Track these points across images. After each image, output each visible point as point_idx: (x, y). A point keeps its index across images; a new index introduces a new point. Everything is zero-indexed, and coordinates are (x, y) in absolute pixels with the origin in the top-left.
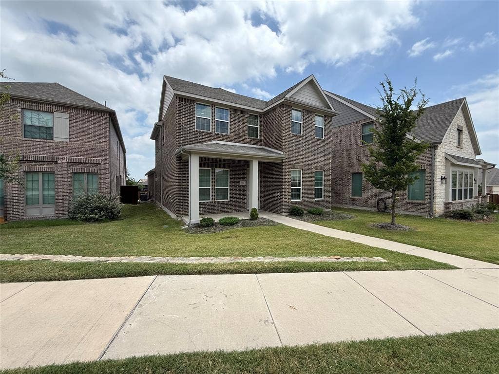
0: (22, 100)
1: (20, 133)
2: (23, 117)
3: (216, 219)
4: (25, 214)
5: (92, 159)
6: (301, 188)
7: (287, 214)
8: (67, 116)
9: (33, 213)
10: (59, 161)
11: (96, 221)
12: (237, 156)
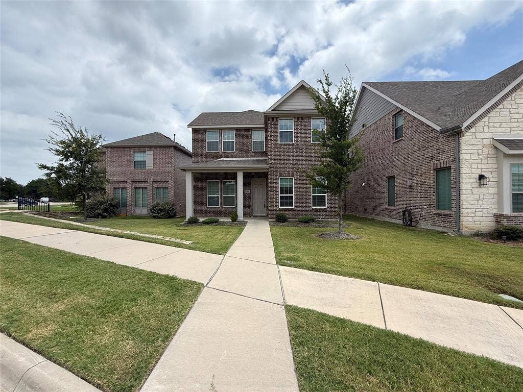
0: (133, 148)
1: (132, 166)
2: (134, 157)
3: (201, 220)
4: (135, 212)
5: (164, 178)
6: (293, 195)
7: (274, 220)
8: (152, 152)
9: (138, 212)
10: (148, 181)
11: (159, 218)
12: (229, 170)
